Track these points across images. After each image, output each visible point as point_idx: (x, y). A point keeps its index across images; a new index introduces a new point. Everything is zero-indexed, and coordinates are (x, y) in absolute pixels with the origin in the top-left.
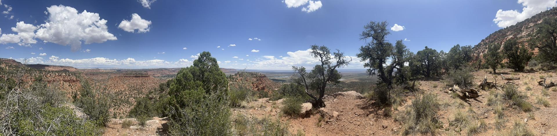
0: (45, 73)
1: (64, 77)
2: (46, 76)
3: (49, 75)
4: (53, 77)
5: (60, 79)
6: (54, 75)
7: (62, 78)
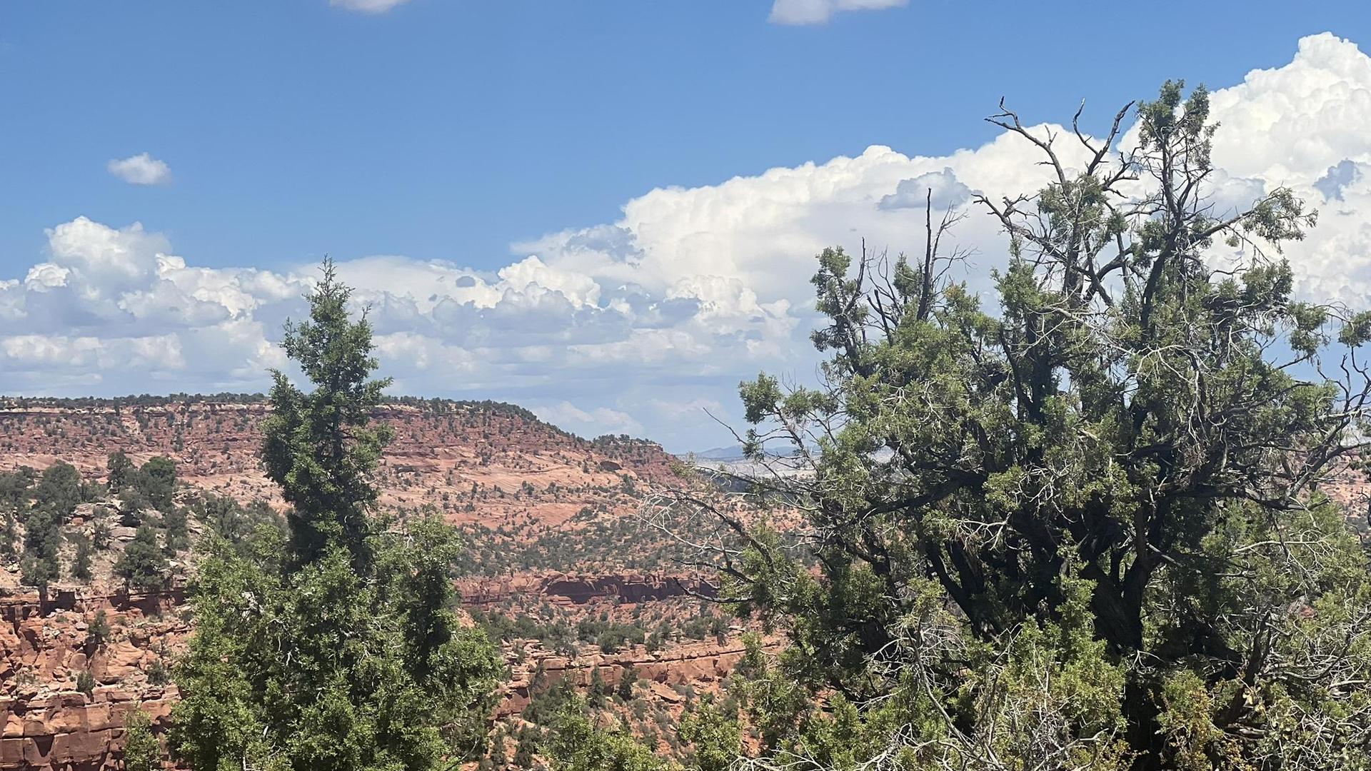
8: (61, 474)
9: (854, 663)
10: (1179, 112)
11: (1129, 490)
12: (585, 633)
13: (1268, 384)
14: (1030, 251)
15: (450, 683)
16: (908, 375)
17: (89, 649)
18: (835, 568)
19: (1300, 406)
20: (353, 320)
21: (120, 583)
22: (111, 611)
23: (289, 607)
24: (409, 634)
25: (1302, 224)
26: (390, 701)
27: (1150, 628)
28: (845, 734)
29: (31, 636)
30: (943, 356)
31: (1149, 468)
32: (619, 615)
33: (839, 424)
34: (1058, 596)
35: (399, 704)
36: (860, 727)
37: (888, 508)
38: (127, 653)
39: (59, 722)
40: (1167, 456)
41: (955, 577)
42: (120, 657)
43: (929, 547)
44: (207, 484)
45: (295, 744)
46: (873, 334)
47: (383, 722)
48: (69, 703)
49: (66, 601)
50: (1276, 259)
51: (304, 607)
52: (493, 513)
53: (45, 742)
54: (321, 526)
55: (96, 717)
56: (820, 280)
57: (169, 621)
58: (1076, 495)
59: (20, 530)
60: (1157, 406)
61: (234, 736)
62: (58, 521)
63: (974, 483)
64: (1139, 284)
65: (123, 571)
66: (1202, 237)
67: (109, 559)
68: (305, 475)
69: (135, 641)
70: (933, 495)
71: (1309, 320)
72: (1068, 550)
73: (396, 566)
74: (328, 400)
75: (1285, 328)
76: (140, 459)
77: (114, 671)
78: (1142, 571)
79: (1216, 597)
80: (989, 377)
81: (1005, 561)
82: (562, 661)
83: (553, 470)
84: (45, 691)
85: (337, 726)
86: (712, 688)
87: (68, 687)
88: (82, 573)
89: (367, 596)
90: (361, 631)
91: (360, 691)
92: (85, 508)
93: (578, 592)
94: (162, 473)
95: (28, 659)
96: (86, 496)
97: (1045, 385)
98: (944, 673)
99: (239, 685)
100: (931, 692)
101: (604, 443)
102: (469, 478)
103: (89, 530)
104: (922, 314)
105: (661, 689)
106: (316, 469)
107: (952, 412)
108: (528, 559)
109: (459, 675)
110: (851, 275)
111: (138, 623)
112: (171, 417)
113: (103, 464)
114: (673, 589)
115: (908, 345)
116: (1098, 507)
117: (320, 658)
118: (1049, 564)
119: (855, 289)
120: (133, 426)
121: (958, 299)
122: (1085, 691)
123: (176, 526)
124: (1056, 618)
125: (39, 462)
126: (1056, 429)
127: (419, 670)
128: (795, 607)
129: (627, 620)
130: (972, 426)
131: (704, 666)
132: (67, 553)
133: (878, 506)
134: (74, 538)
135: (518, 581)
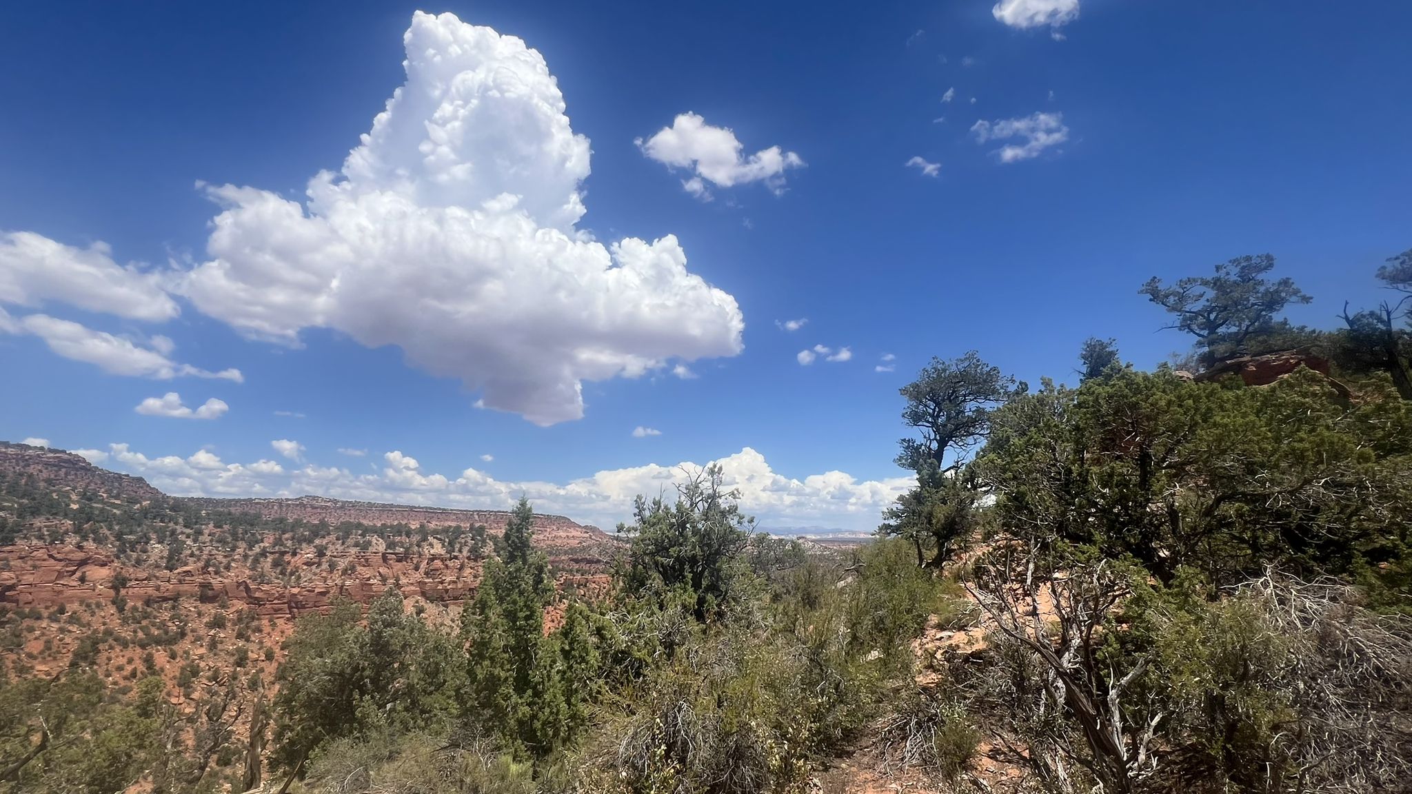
0: (278, 542)
1: (438, 563)
2: (275, 564)
3: (308, 553)
4: (342, 564)
5: (403, 581)
6: (353, 551)
7: (417, 576)
8: (458, 527)
9: (637, 590)
10: (716, 470)
11: (701, 554)
12: (578, 571)
13: (732, 530)
14: (683, 498)
15: (542, 593)
16: (654, 524)
17: (460, 569)
18: (635, 567)
19: (738, 536)
20: (528, 506)
21: (469, 554)
22: (466, 560)
23: (506, 573)
24: (534, 580)
25: (741, 496)
26: (528, 597)
27: (704, 583)
28: (634, 608)
29: (447, 566)
30: (662, 521)
31: (706, 548)
32: (586, 567)
33: (638, 534)
34: (684, 577)
35: (530, 598)
36: (637, 606)
37: (647, 554)
38: (469, 571)
39: (450, 587)
40: (709, 546)
41: (661, 570)
42: (467, 571)
43: (656, 563)
44: (492, 531)
45: (504, 606)
46: (647, 514)
47: (526, 602)
48: (454, 582)
49: (456, 558)
50: (735, 503)
51: (510, 573)
52: (558, 542)
53: (447, 591)
54: (516, 554)
55: (460, 586)
56: (636, 501)
57: (480, 564)
58: (689, 554)
59: (447, 540)
60: (708, 534)
61: (490, 604)
62: (456, 538)
63: (667, 549)
64: (706, 505)
65: (470, 551)
66: (720, 497)
67: (467, 548)
68: (513, 542)
69: (471, 568)
70: (658, 552)
71: (742, 517)
72: (687, 567)
73: (533, 564)
74: (520, 524)
75: (736, 519)
76: (477, 525)
77: (465, 575)
78: (703, 571)
79: (719, 578)
80: (672, 525)
81: (673, 567)
82: (572, 577)
83: (574, 533)
84: (448, 579)
85: (515, 602)
86: (605, 585)
87: (453, 578)
88: (460, 551)
89: (525, 571)
90: (523, 579)
91: (521, 593)
92: (462, 536)
93: (577, 561)
94: (482, 529)
95: (445, 571)
96: (463, 533)
97: (684, 528)
98: (657, 594)
99: (493, 592)
100: (654, 599)
101: (586, 527)
102: (554, 533)
103: (463, 541)
104: (658, 510)
105: (594, 585)
106: (516, 540)
107: (663, 534)
108: (566, 553)
109: (545, 591)
110: (643, 500)
111: (472, 564)
112: (485, 515)
113: (468, 525)
114: (598, 561)
115: (654, 518)
116: (694, 557)
117: (512, 585)
118: (682, 570)
119: (644, 504)
120: (476, 517)
121: (666, 507)
122: (688, 600)
123: (484, 541)
124: (683, 582)
125: (454, 524)
126: (686, 539)
127: (535, 589)
128: (625, 576)
129: (587, 568)
130: (667, 537)
131: (604, 580)
132: (457, 546)
133: (645, 554)
134: (459, 543)
135: (563, 558)
